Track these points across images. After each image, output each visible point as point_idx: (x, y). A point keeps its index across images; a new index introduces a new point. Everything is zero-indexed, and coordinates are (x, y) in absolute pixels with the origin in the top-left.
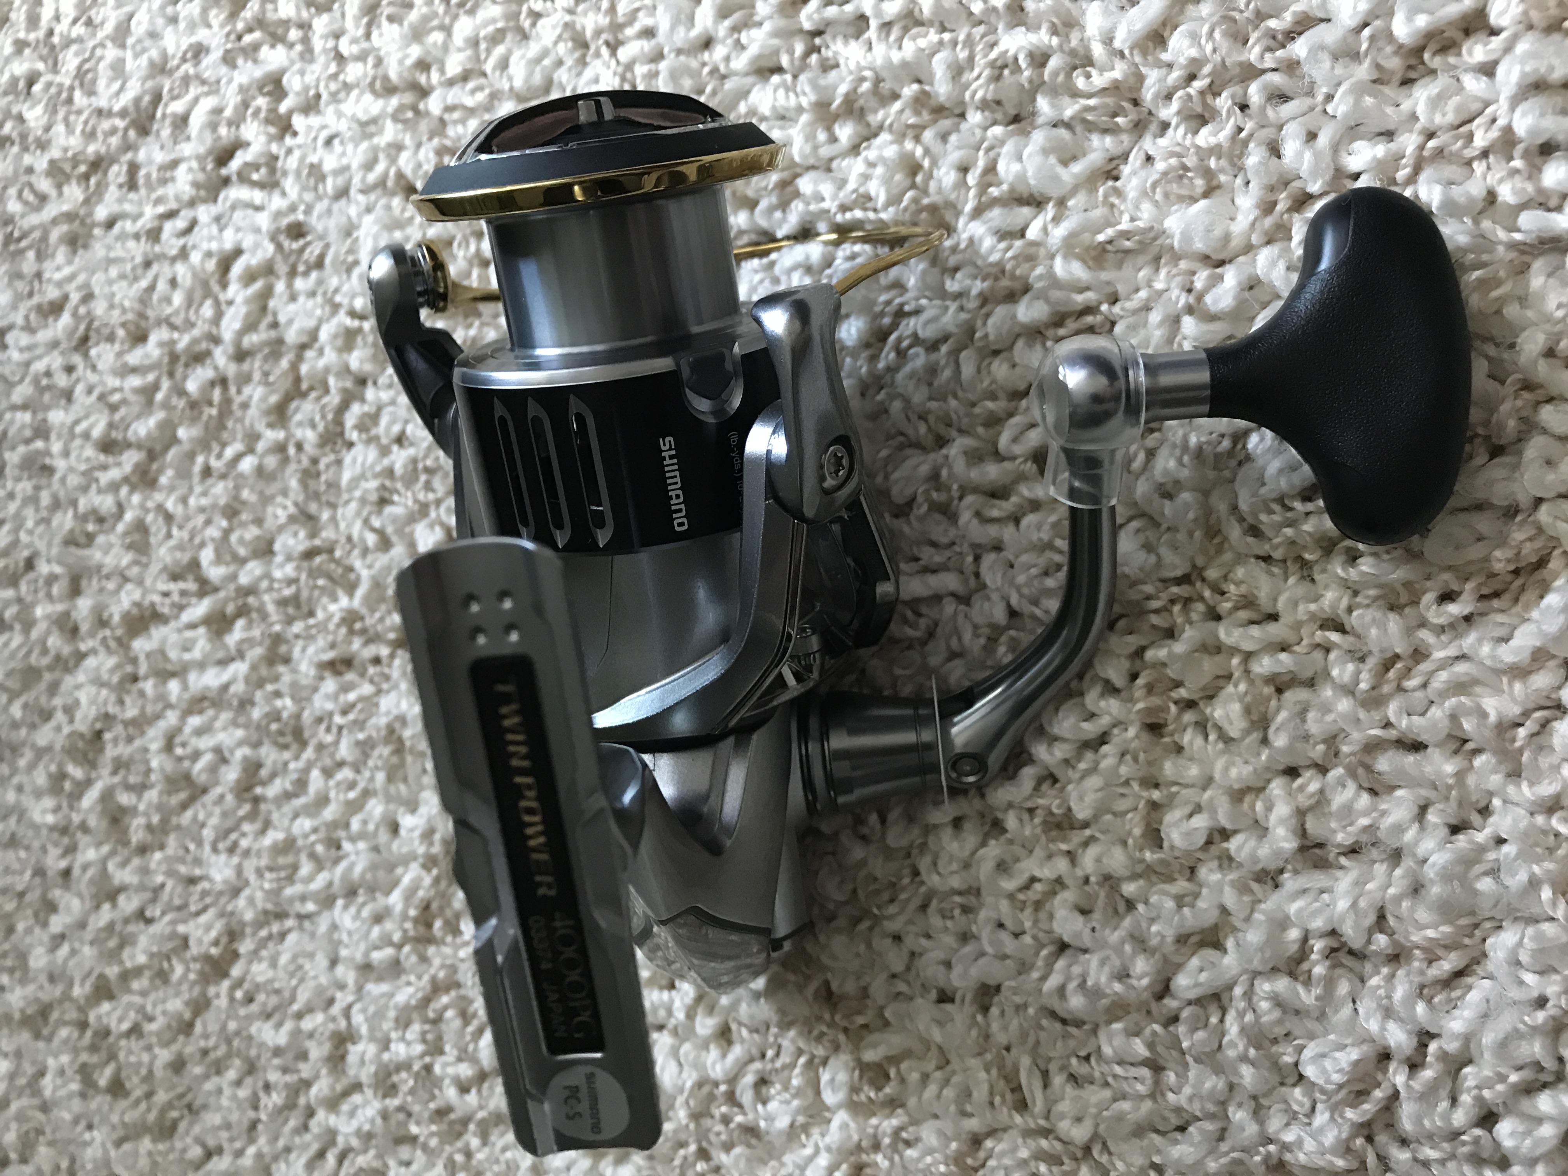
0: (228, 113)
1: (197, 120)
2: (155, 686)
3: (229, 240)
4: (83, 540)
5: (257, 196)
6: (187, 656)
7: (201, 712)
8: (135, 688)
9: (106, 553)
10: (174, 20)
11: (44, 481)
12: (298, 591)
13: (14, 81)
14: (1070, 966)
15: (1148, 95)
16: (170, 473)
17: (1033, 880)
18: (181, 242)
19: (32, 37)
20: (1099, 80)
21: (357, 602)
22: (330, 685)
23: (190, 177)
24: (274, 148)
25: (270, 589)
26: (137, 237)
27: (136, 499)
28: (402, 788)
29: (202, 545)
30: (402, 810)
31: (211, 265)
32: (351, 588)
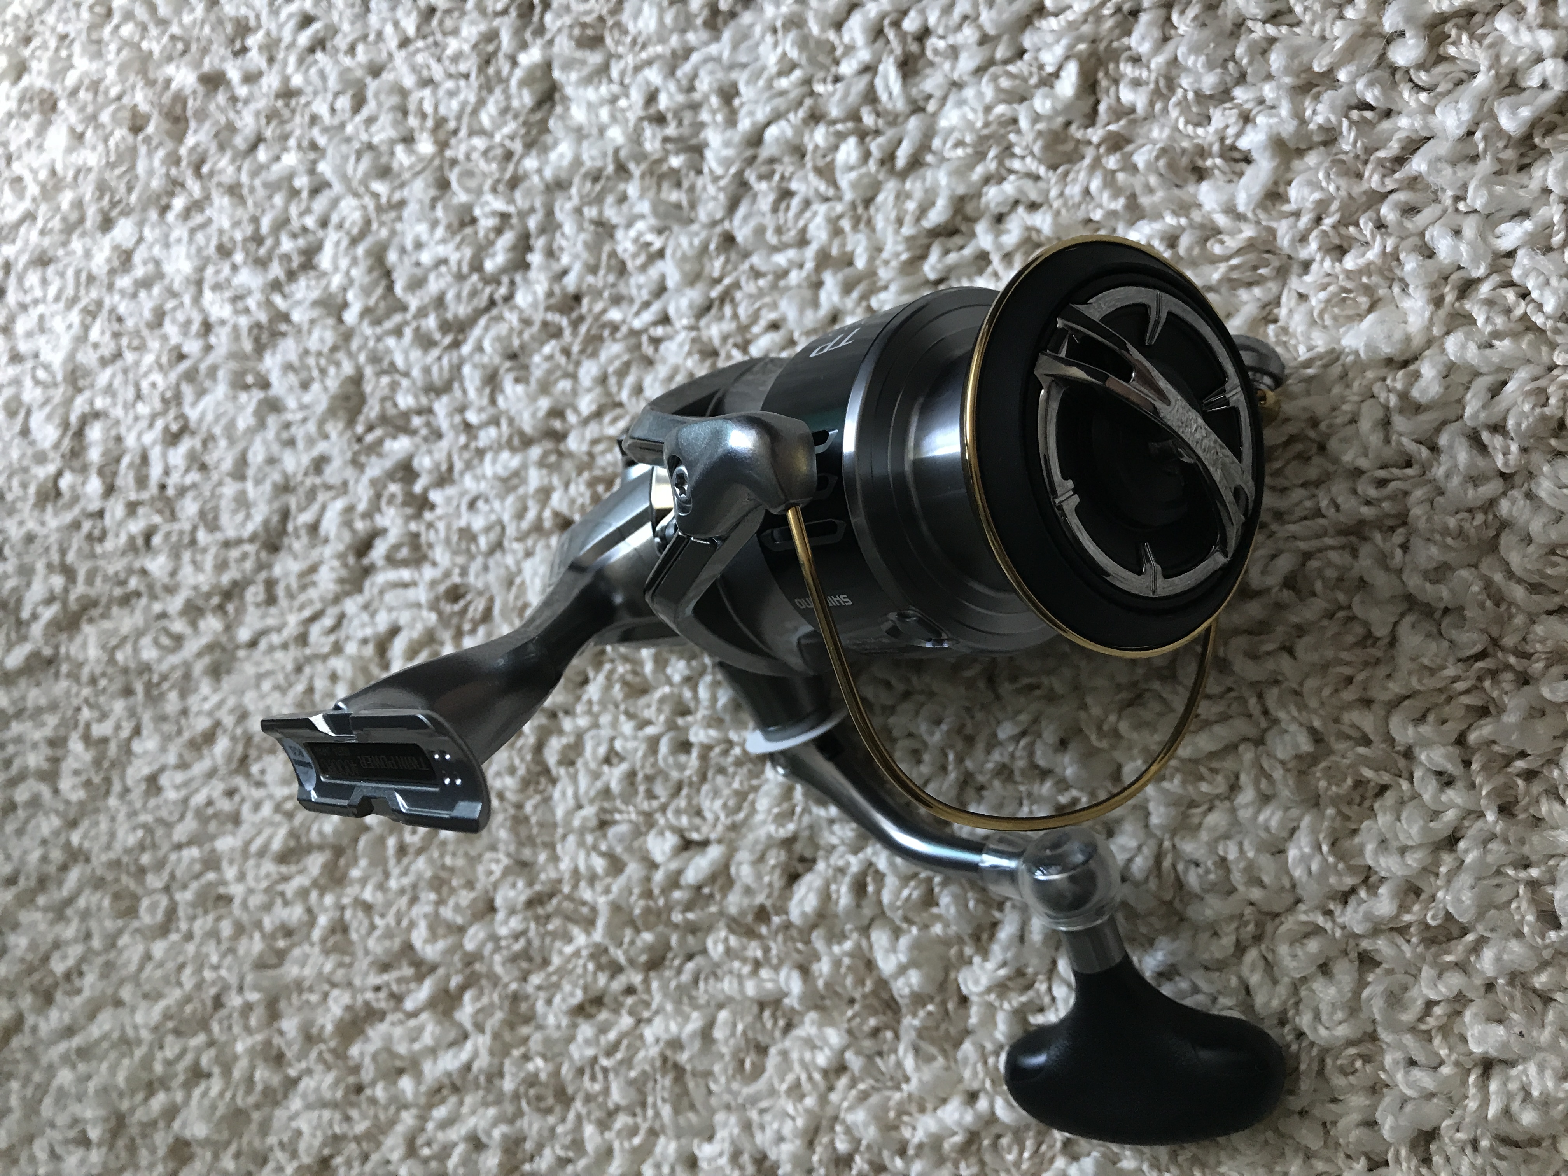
0: (362, 507)
1: (330, 523)
2: (385, 1089)
3: (383, 622)
4: (273, 960)
5: (406, 574)
6: (417, 1046)
7: (443, 1101)
8: (363, 1097)
9: (303, 965)
10: (291, 443)
11: (222, 911)
12: (529, 943)
13: (132, 539)
14: (1505, 1084)
15: (1284, 240)
16: (363, 863)
17: (1430, 1004)
18: (332, 638)
19: (145, 495)
20: (1232, 243)
21: (598, 936)
22: (586, 1030)
23: (334, 576)
24: (413, 527)
25: (498, 949)
26: (285, 646)
27: (329, 900)
28: (692, 1116)
29: (412, 925)
30: (696, 1142)
31: (369, 651)
32: (589, 923)
